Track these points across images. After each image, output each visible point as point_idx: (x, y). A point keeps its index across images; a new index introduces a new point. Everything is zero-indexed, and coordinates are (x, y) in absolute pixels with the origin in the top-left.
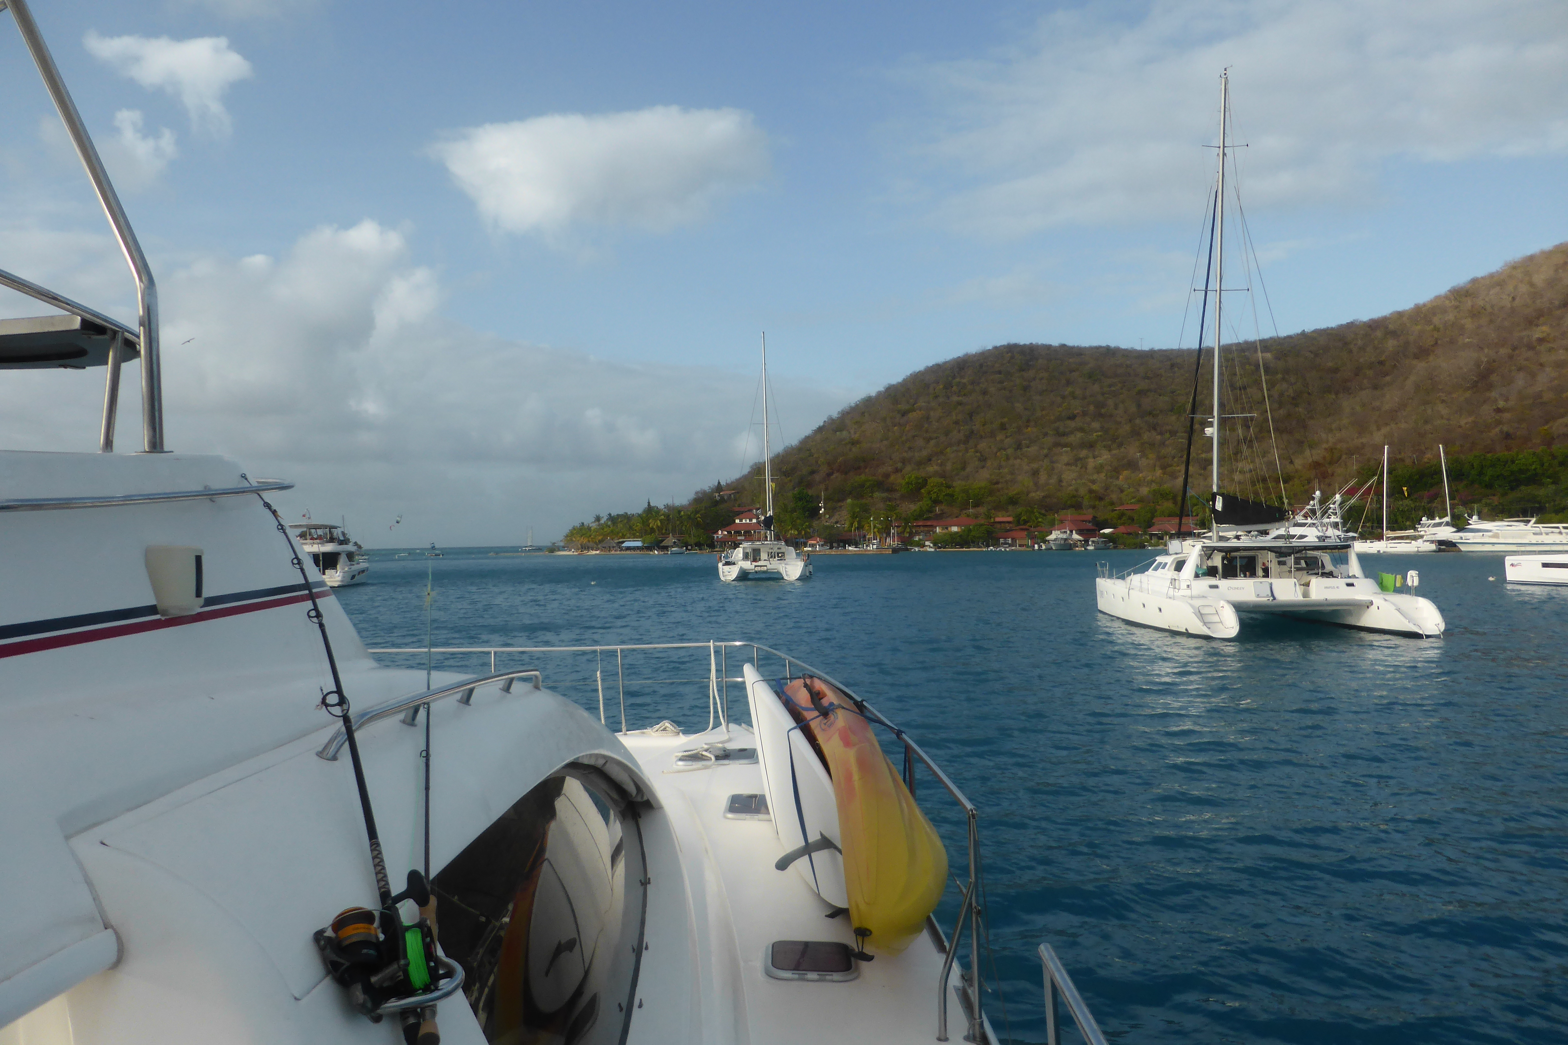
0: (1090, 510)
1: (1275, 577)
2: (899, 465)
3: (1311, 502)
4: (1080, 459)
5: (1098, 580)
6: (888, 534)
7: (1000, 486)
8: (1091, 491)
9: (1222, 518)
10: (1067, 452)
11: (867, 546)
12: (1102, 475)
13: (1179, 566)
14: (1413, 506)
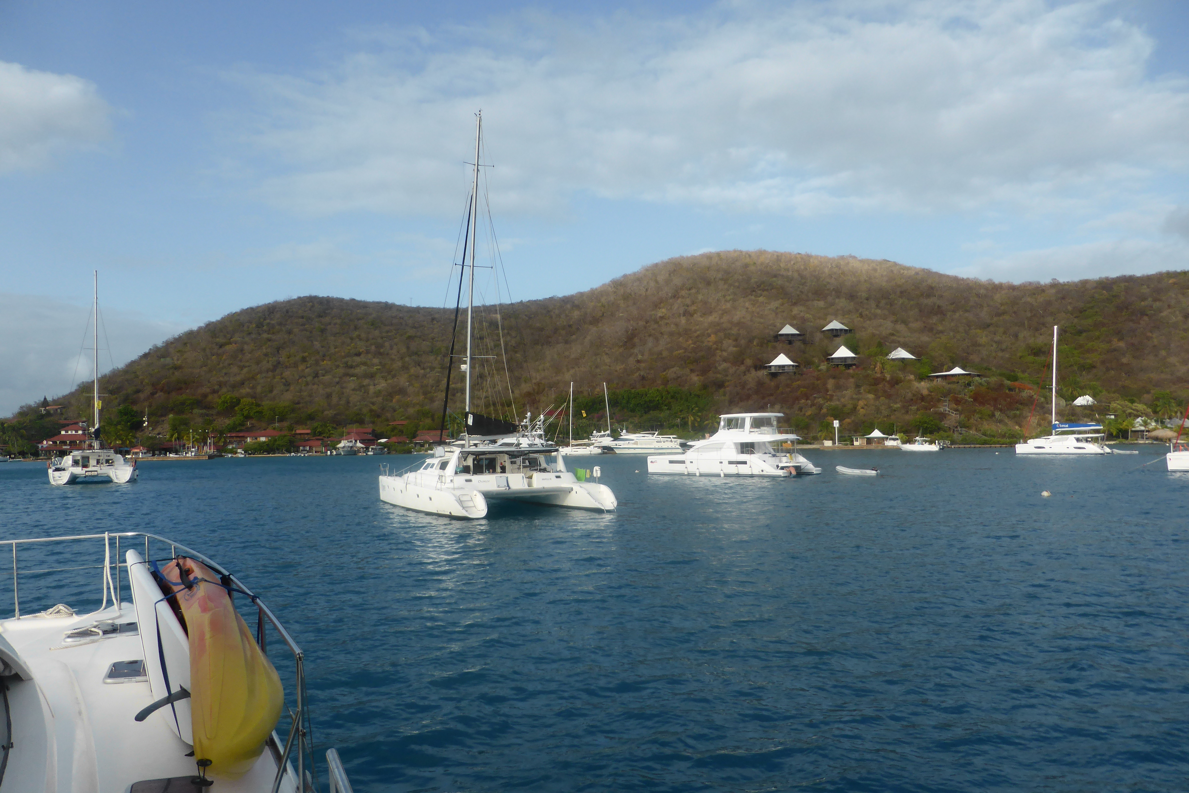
0: (371, 425)
1: (510, 473)
2: (216, 387)
3: (525, 420)
4: (364, 386)
5: (380, 477)
6: (205, 443)
7: (301, 405)
8: (371, 411)
9: (472, 431)
10: (353, 380)
11: (186, 453)
12: (380, 399)
13: (444, 466)
14: (588, 423)
